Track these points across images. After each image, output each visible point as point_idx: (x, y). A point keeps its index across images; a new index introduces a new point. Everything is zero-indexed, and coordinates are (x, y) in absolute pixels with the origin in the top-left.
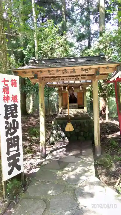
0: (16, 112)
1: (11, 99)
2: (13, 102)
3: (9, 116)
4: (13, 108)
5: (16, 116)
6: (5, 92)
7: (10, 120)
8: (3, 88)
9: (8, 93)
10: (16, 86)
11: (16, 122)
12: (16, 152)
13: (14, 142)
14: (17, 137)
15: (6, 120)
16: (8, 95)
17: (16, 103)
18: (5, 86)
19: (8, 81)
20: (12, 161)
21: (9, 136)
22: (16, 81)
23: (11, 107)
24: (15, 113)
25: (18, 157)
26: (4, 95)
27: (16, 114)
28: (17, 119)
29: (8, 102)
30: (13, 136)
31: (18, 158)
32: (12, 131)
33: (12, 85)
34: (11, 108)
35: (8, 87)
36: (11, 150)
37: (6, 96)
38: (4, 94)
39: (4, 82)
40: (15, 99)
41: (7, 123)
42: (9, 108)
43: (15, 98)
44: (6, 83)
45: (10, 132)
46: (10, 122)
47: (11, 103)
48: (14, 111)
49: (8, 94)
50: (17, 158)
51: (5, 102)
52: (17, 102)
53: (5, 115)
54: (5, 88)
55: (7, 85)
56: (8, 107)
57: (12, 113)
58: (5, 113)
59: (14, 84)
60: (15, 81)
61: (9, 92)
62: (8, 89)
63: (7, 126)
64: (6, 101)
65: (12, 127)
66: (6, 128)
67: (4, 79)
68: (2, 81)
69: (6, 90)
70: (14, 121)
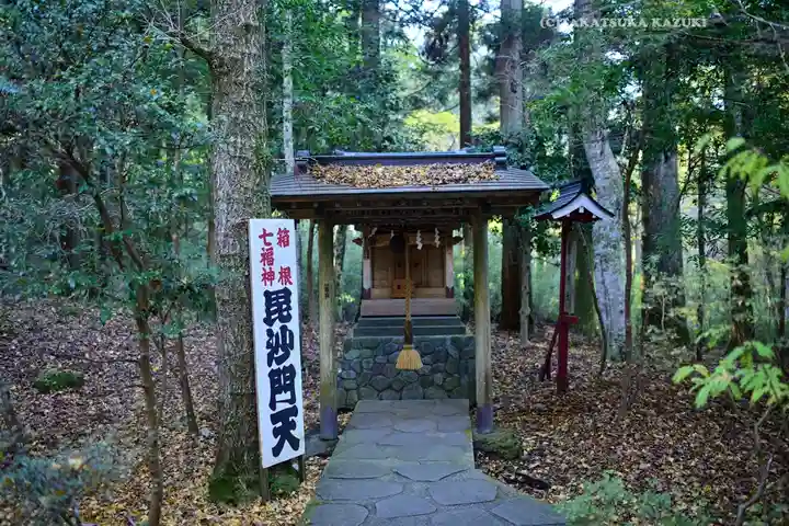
0: (289, 308)
1: (277, 276)
2: (282, 284)
3: (273, 317)
4: (281, 297)
5: (289, 318)
6: (266, 262)
7: (276, 328)
8: (262, 252)
9: (271, 262)
11: (288, 333)
12: (288, 406)
13: (286, 379)
14: (291, 369)
15: (268, 328)
16: (271, 269)
17: (288, 286)
18: (267, 247)
19: (271, 235)
20: (280, 424)
21: (275, 366)
22: (289, 232)
23: (277, 296)
24: (285, 310)
25: (294, 418)
26: (264, 269)
27: (288, 313)
28: (289, 326)
29: (271, 285)
30: (281, 367)
31: (293, 421)
32: (281, 353)
33: (279, 243)
34: (278, 298)
35: (272, 249)
36: (279, 397)
37: (268, 270)
38: (264, 265)
39: (263, 239)
40: (286, 277)
41: (270, 333)
42: (274, 299)
43: (285, 273)
44: (268, 239)
45: (275, 356)
46: (275, 333)
47: (277, 286)
48: (284, 306)
49: (271, 267)
50: (291, 419)
51: (266, 284)
52: (291, 283)
53: (265, 315)
54: (266, 252)
55: (270, 244)
56: (272, 297)
57: (280, 311)
58: (266, 311)
59: (283, 240)
60: (286, 231)
61: (273, 260)
62: (272, 254)
63: (271, 342)
64: (268, 283)
65: (281, 343)
66: (269, 345)
67: (264, 230)
68: (260, 237)
69: (267, 257)
70: (284, 329)
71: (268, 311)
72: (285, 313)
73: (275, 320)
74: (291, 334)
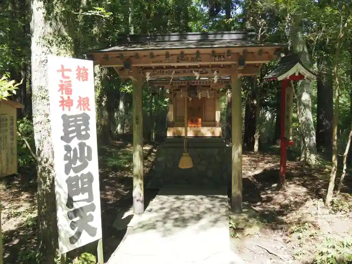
0: (87, 129)
1: (76, 103)
2: (81, 110)
3: (71, 135)
4: (80, 120)
5: (87, 136)
6: (64, 91)
7: (75, 143)
8: (60, 83)
9: (69, 92)
10: (87, 79)
11: (86, 148)
12: (86, 204)
13: (83, 184)
14: (89, 175)
15: (66, 144)
16: (69, 98)
17: (87, 112)
18: (64, 80)
19: (69, 70)
20: (78, 218)
21: (72, 174)
22: (87, 70)
23: (76, 119)
24: (84, 130)
25: (91, 212)
26: (62, 97)
27: (87, 133)
28: (88, 142)
29: (69, 110)
30: (79, 174)
31: (90, 214)
32: (78, 163)
33: (79, 77)
34: (76, 121)
35: (70, 81)
36: (76, 198)
37: (66, 98)
38: (62, 94)
39: (61, 73)
40: (84, 105)
41: (68, 148)
42: (72, 121)
43: (84, 102)
44: (66, 74)
45: (73, 166)
46: (73, 148)
47: (75, 111)
48: (83, 127)
49: (70, 96)
50: (88, 214)
51: (63, 109)
52: (89, 110)
53: (62, 134)
54: (64, 83)
55: (68, 77)
56: (70, 119)
57: (78, 130)
58: (64, 130)
59: (82, 75)
60: (85, 70)
61: (71, 91)
62: (70, 85)
63: (69, 155)
64: (66, 108)
65: (79, 156)
66: (66, 158)
67: (62, 66)
68: (58, 71)
69: (66, 88)
70: (82, 146)
71: (65, 130)
72: (83, 133)
73: (73, 137)
74: (89, 149)
